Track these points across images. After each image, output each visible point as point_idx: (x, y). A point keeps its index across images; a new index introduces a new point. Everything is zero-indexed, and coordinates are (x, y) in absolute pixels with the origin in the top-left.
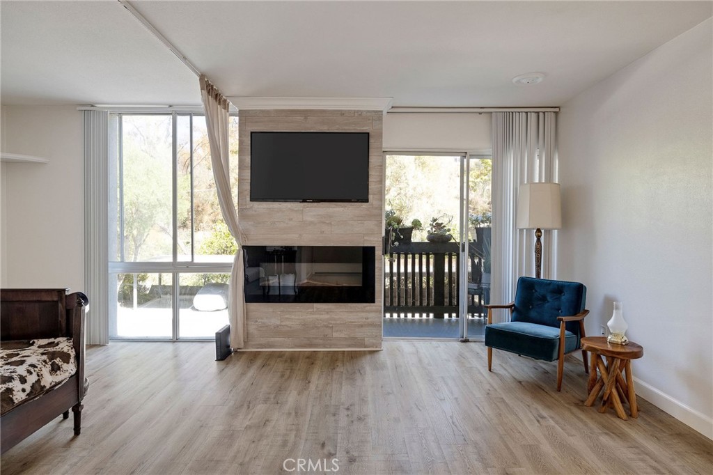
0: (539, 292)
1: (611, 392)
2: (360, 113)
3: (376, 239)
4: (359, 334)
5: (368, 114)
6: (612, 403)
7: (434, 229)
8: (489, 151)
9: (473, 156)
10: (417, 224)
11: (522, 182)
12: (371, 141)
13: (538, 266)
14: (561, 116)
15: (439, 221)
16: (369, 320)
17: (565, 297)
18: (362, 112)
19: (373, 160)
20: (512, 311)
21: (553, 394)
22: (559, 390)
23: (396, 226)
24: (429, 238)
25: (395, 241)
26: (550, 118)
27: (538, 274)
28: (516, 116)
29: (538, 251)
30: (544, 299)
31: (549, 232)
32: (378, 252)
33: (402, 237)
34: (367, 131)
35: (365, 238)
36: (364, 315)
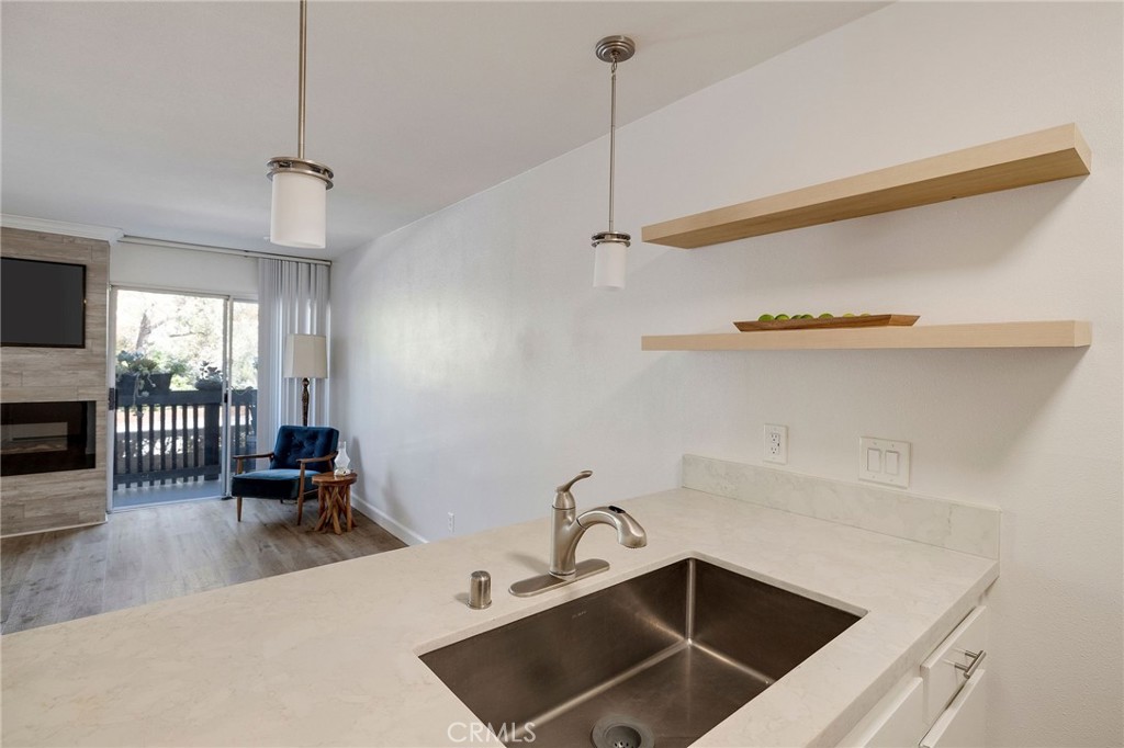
0: (297, 438)
1: (332, 515)
2: (72, 240)
3: (97, 392)
4: (70, 508)
5: (85, 242)
6: (332, 525)
7: (206, 375)
8: (256, 297)
9: (235, 300)
10: (178, 369)
11: (292, 331)
12: (91, 275)
13: (306, 414)
14: (333, 269)
15: (213, 366)
16: (87, 489)
17: (320, 441)
18: (75, 238)
19: (92, 298)
20: (272, 460)
21: (292, 529)
22: (299, 524)
23: (146, 371)
24: (197, 386)
25: (143, 390)
26: (322, 271)
27: (305, 422)
28: (286, 265)
29: (306, 399)
30: (301, 445)
31: (320, 381)
32: (101, 408)
33: (154, 385)
34: (83, 263)
35: (80, 391)
36: (79, 484)
